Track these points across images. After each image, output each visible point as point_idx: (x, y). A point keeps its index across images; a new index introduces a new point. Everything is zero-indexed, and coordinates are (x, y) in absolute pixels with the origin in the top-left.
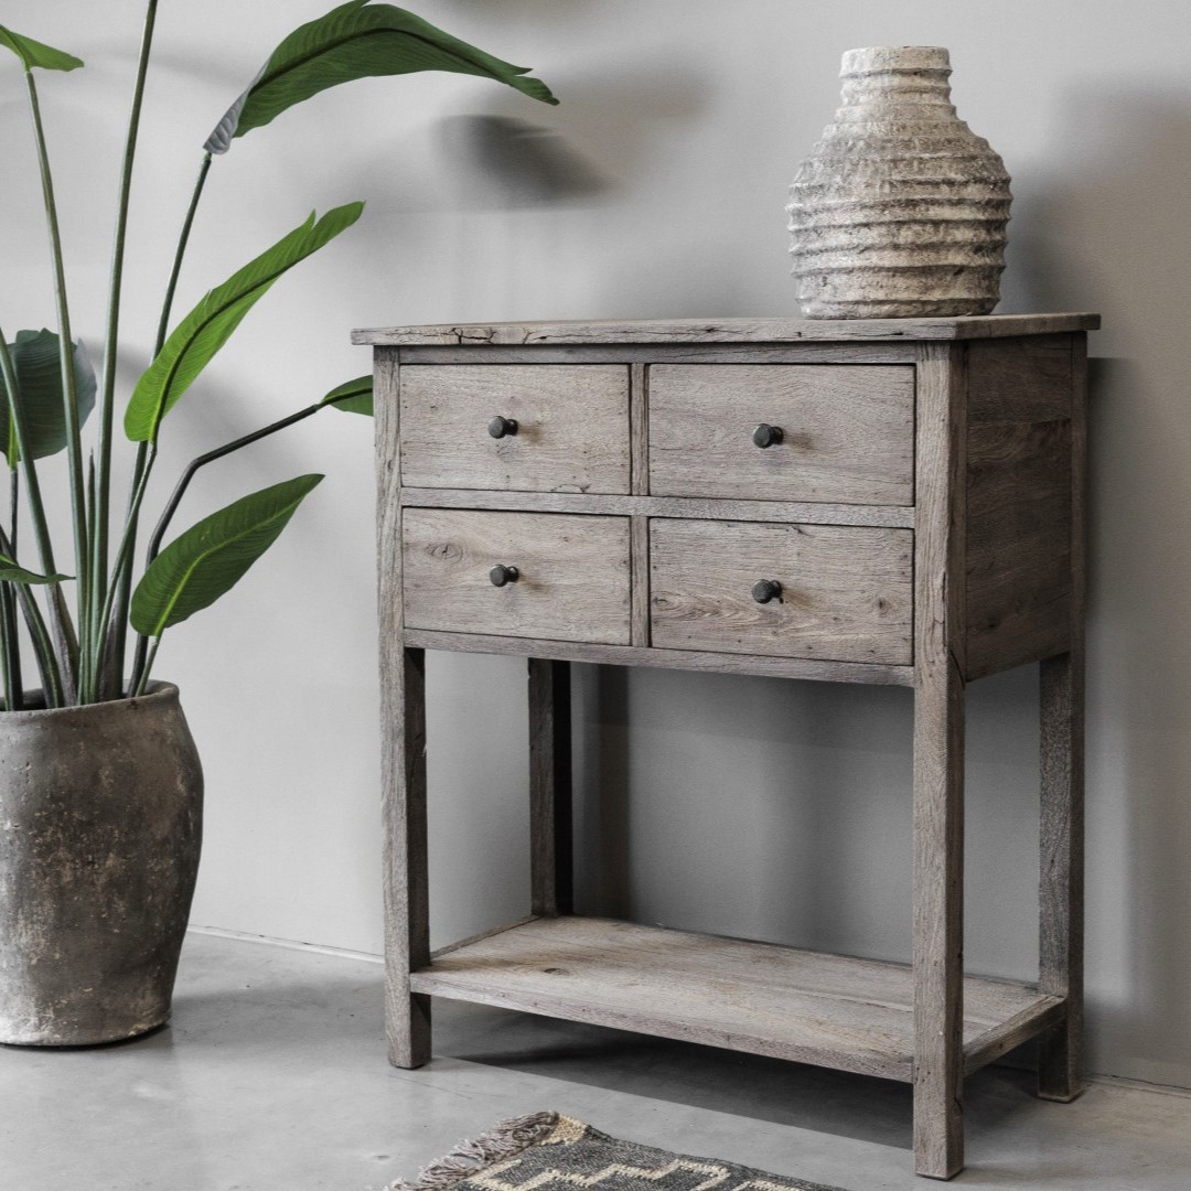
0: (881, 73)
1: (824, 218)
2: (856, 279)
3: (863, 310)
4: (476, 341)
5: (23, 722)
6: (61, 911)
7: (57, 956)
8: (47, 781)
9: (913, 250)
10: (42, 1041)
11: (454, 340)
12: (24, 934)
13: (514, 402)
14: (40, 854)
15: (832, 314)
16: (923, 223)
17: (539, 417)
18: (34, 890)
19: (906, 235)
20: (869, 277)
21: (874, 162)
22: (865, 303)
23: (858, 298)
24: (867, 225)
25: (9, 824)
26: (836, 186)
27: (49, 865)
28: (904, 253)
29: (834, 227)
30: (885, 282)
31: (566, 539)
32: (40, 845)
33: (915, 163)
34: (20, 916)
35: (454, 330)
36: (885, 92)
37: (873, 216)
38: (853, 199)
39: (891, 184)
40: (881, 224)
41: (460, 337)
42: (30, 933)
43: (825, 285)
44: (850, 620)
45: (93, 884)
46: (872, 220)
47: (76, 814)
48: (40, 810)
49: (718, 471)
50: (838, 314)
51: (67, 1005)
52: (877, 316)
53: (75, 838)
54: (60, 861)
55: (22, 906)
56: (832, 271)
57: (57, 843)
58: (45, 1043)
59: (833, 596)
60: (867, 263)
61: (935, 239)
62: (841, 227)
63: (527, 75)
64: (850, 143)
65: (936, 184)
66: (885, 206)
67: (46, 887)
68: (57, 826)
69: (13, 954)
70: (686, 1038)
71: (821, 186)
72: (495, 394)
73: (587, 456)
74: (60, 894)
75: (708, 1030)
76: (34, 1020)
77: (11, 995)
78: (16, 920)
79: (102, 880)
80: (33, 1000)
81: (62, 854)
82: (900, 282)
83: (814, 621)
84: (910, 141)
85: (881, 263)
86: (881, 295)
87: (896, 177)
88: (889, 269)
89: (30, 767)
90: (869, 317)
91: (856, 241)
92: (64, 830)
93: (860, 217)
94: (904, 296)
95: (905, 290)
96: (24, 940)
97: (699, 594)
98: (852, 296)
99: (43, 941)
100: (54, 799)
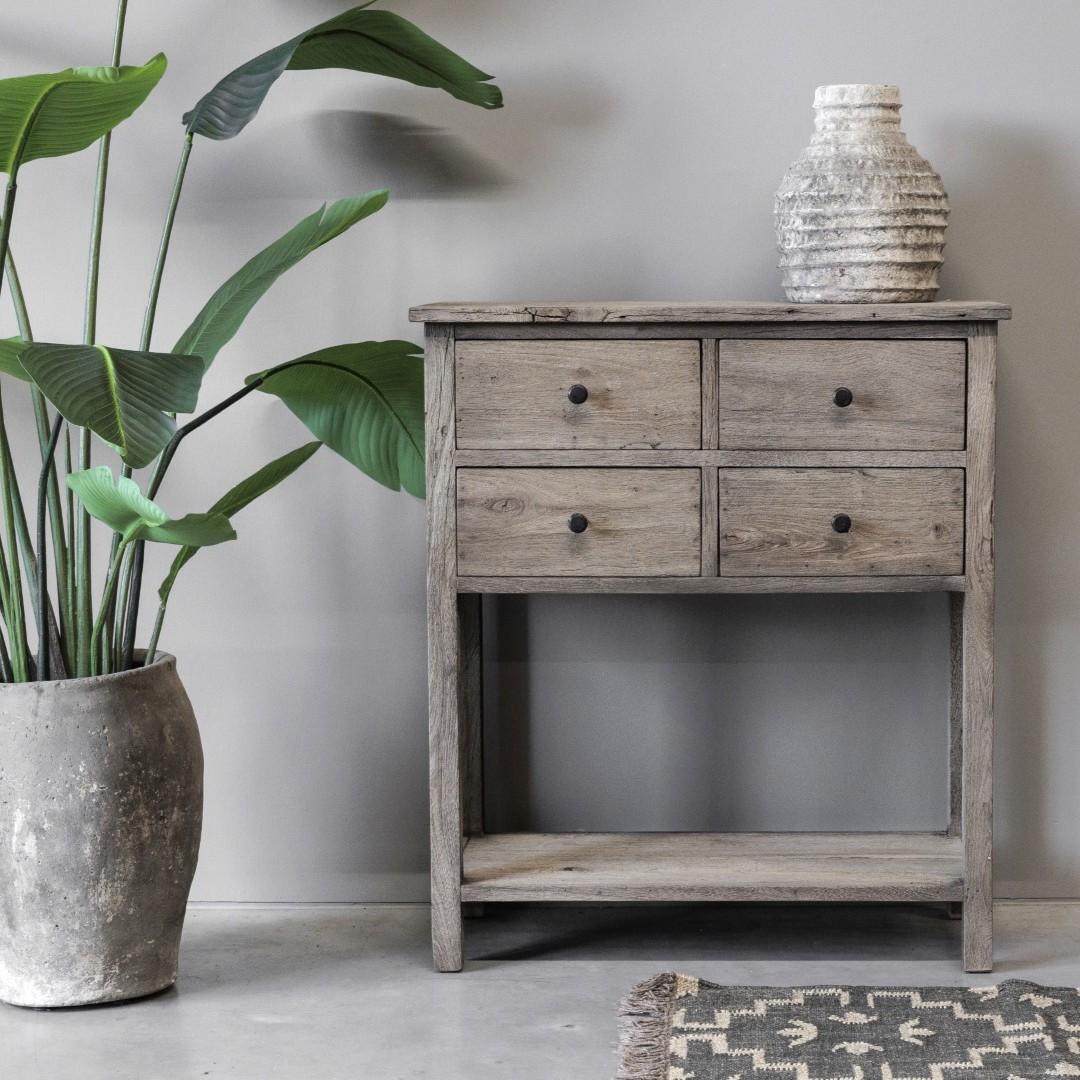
0: (869, 106)
1: (846, 222)
2: (872, 272)
3: (876, 296)
4: (552, 320)
5: (91, 688)
6: (140, 867)
7: (131, 911)
8: (125, 742)
9: (914, 249)
10: (104, 997)
11: (527, 318)
12: (103, 893)
13: (582, 373)
14: (126, 813)
15: (846, 299)
16: (920, 227)
17: (609, 385)
18: (119, 850)
19: (911, 238)
20: (884, 270)
21: (886, 178)
22: (878, 290)
23: (874, 286)
24: (883, 228)
25: (95, 786)
26: (857, 197)
27: (132, 823)
28: (909, 252)
29: (856, 229)
30: (894, 274)
31: (636, 489)
32: (124, 804)
33: (914, 180)
34: (103, 876)
35: (526, 309)
36: (872, 121)
37: (889, 221)
38: (874, 207)
39: (900, 196)
40: (894, 228)
41: (533, 316)
42: (109, 890)
43: (843, 275)
44: (910, 543)
45: (164, 838)
46: (888, 224)
47: (151, 772)
48: (122, 771)
49: (787, 427)
50: (852, 299)
51: (131, 960)
52: (885, 302)
53: (151, 795)
54: (139, 819)
55: (105, 865)
56: (851, 264)
57: (137, 801)
58: (106, 1000)
59: (894, 524)
60: (883, 259)
61: (928, 241)
62: (862, 229)
63: (489, 82)
64: (860, 162)
65: (926, 197)
66: (897, 213)
67: (129, 844)
68: (138, 784)
69: (89, 914)
70: (753, 898)
71: (842, 196)
72: (561, 366)
73: (657, 418)
74: (140, 849)
75: (775, 888)
76: (98, 978)
77: (78, 957)
78: (97, 880)
79: (170, 834)
80: (102, 957)
81: (142, 811)
82: (905, 274)
83: (877, 545)
84: (904, 161)
85: (894, 259)
86: (891, 285)
87: (905, 191)
88: (899, 264)
89: (106, 730)
90: (879, 302)
91: (875, 241)
92: (143, 788)
93: (878, 222)
94: (906, 285)
95: (907, 280)
96: (102, 899)
97: (768, 529)
98: (869, 284)
99: (121, 897)
100: (134, 759)
